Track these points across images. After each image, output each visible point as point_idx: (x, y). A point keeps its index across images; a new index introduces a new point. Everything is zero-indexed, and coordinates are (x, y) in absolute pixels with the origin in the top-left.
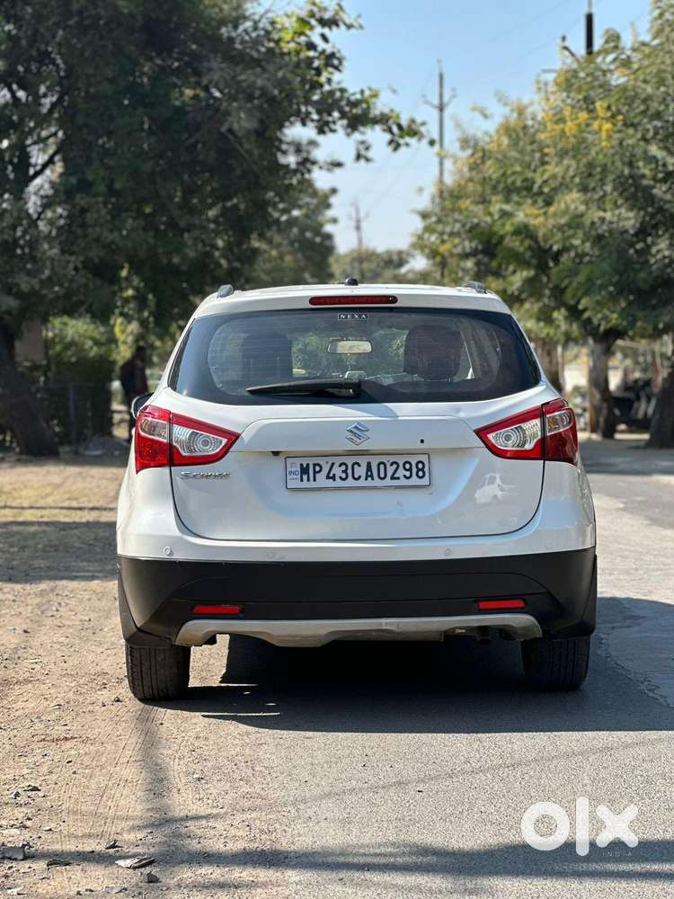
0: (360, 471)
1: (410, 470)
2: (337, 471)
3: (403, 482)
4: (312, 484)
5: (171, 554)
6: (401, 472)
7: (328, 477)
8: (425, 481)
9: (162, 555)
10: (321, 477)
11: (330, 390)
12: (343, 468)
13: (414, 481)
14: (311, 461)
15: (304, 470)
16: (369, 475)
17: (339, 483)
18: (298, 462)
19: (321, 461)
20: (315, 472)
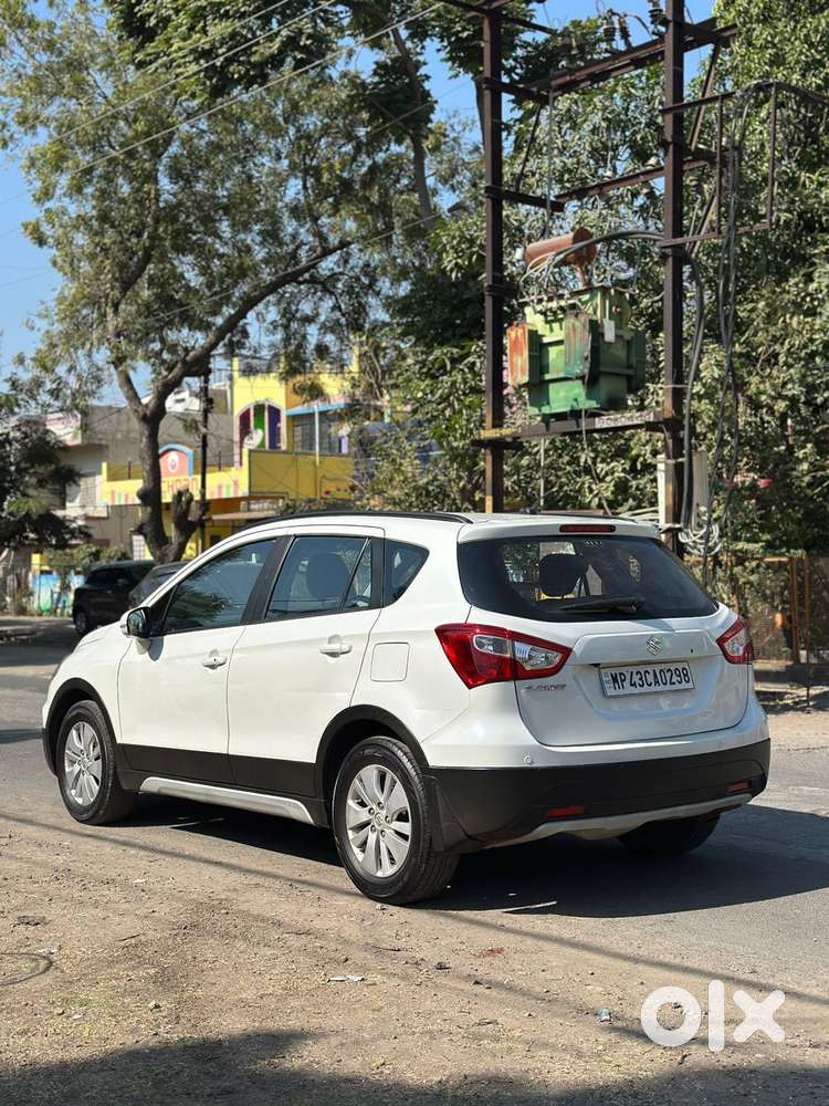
0: (650, 678)
1: (680, 676)
2: (636, 678)
3: (678, 686)
4: (621, 692)
5: (532, 762)
6: (675, 679)
7: (632, 685)
8: (690, 685)
9: (524, 763)
10: (627, 684)
11: (620, 608)
12: (639, 676)
13: (684, 685)
14: (618, 671)
15: (615, 680)
16: (657, 682)
17: (638, 690)
18: (609, 671)
19: (624, 670)
20: (622, 681)
